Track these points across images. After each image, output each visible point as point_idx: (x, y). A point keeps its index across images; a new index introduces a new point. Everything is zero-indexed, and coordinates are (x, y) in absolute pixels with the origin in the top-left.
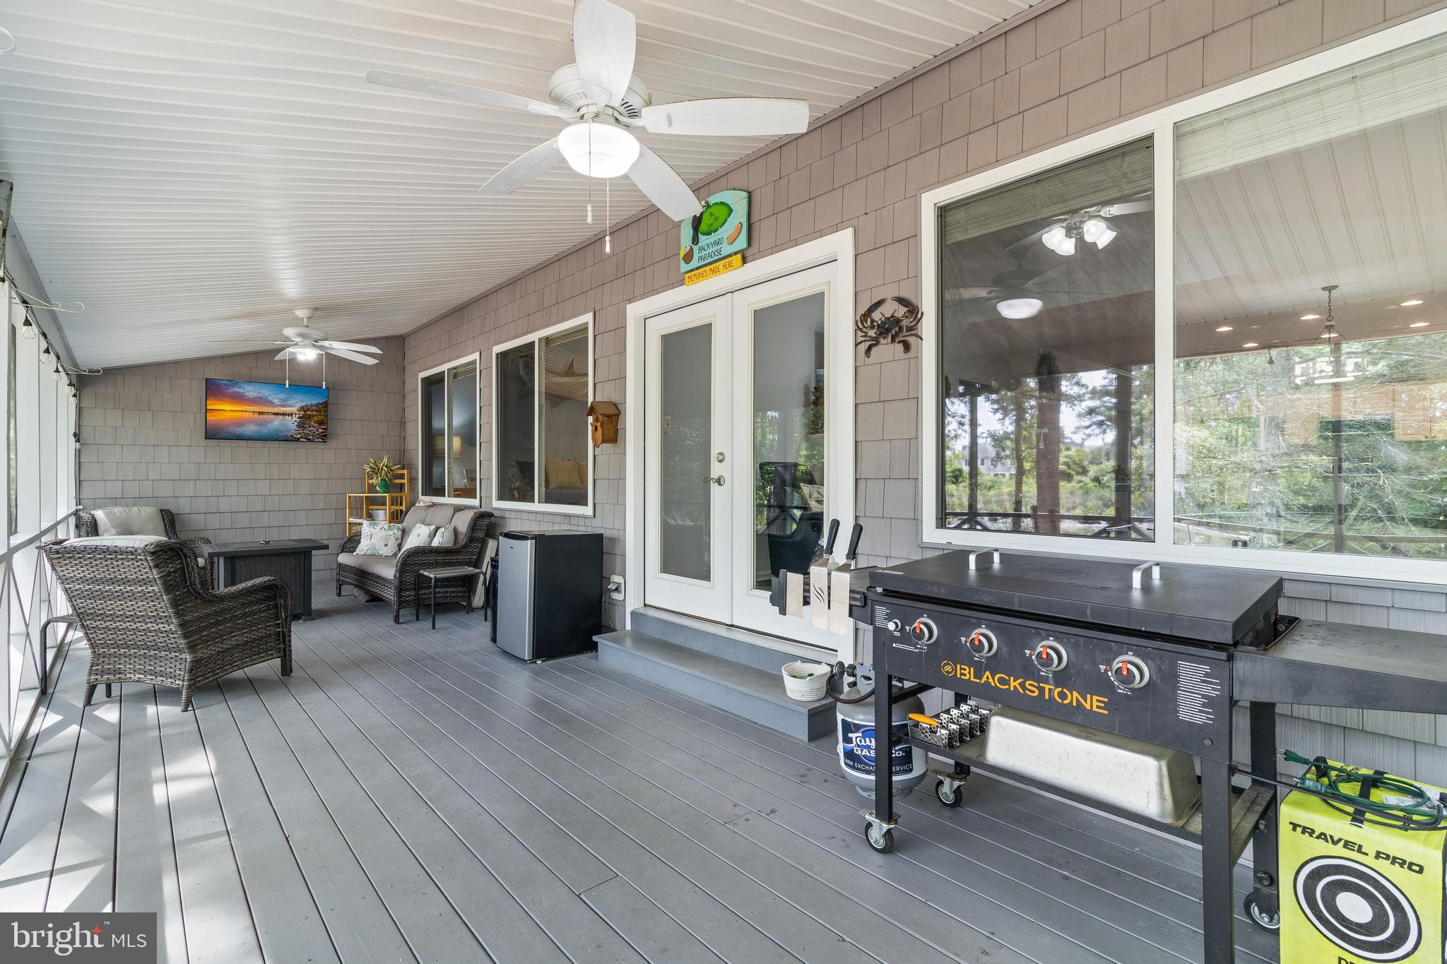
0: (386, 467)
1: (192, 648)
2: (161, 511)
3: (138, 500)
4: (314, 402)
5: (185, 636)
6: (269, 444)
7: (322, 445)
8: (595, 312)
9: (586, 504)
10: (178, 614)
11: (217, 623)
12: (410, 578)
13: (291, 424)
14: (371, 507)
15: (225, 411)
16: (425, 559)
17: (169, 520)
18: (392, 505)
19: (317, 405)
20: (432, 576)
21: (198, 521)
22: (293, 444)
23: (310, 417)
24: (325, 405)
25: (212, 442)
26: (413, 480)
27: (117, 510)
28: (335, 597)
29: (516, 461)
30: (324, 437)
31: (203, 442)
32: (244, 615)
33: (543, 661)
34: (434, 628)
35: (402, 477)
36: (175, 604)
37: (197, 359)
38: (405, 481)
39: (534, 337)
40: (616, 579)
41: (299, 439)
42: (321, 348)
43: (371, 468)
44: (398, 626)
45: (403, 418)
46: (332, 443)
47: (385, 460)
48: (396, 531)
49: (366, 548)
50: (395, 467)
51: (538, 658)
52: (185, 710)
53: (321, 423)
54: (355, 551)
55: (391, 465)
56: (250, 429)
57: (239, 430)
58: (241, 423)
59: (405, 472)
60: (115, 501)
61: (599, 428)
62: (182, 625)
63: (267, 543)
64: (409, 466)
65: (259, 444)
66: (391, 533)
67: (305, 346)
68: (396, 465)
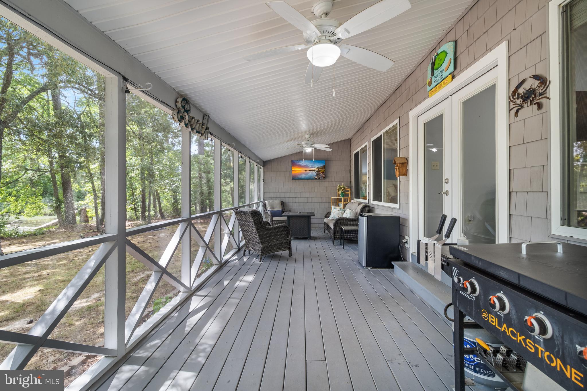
0: (343, 187)
1: (262, 243)
2: (281, 202)
3: (276, 198)
4: (321, 166)
5: (260, 239)
6: (309, 181)
7: (324, 180)
8: (400, 118)
9: (397, 203)
10: (258, 232)
11: (269, 237)
12: (338, 229)
13: (314, 173)
14: (339, 202)
15: (297, 170)
16: (344, 222)
17: (283, 204)
18: (344, 201)
19: (322, 167)
20: (343, 229)
21: (290, 205)
22: (316, 180)
23: (320, 171)
24: (325, 166)
25: (294, 180)
26: (352, 193)
27: (271, 201)
28: (323, 233)
29: (394, 185)
30: (324, 178)
31: (292, 181)
32: (278, 235)
33: (371, 268)
34: (344, 248)
35: (348, 191)
36: (257, 229)
37: (290, 155)
38: (349, 193)
39: (381, 133)
40: (406, 237)
41: (317, 179)
42: (313, 147)
43: (338, 188)
44: (334, 246)
45: (350, 169)
46: (327, 180)
47: (343, 185)
48: (342, 211)
49: (332, 217)
50: (346, 188)
51: (369, 267)
52: (260, 262)
53: (323, 173)
54: (328, 218)
55: (344, 187)
56: (303, 176)
57: (300, 176)
58: (301, 174)
59: (349, 189)
60: (271, 198)
61: (398, 169)
62: (259, 236)
63: (300, 213)
64: (350, 187)
65: (306, 181)
66: (340, 212)
67: (308, 147)
68: (346, 187)
